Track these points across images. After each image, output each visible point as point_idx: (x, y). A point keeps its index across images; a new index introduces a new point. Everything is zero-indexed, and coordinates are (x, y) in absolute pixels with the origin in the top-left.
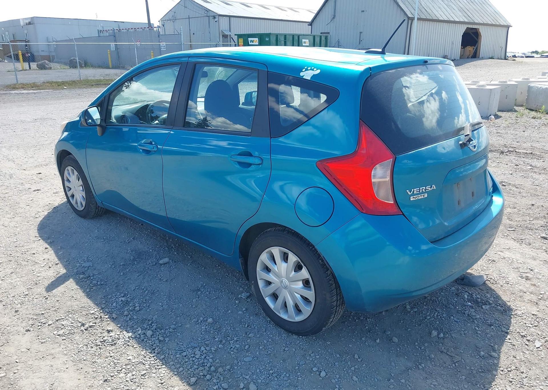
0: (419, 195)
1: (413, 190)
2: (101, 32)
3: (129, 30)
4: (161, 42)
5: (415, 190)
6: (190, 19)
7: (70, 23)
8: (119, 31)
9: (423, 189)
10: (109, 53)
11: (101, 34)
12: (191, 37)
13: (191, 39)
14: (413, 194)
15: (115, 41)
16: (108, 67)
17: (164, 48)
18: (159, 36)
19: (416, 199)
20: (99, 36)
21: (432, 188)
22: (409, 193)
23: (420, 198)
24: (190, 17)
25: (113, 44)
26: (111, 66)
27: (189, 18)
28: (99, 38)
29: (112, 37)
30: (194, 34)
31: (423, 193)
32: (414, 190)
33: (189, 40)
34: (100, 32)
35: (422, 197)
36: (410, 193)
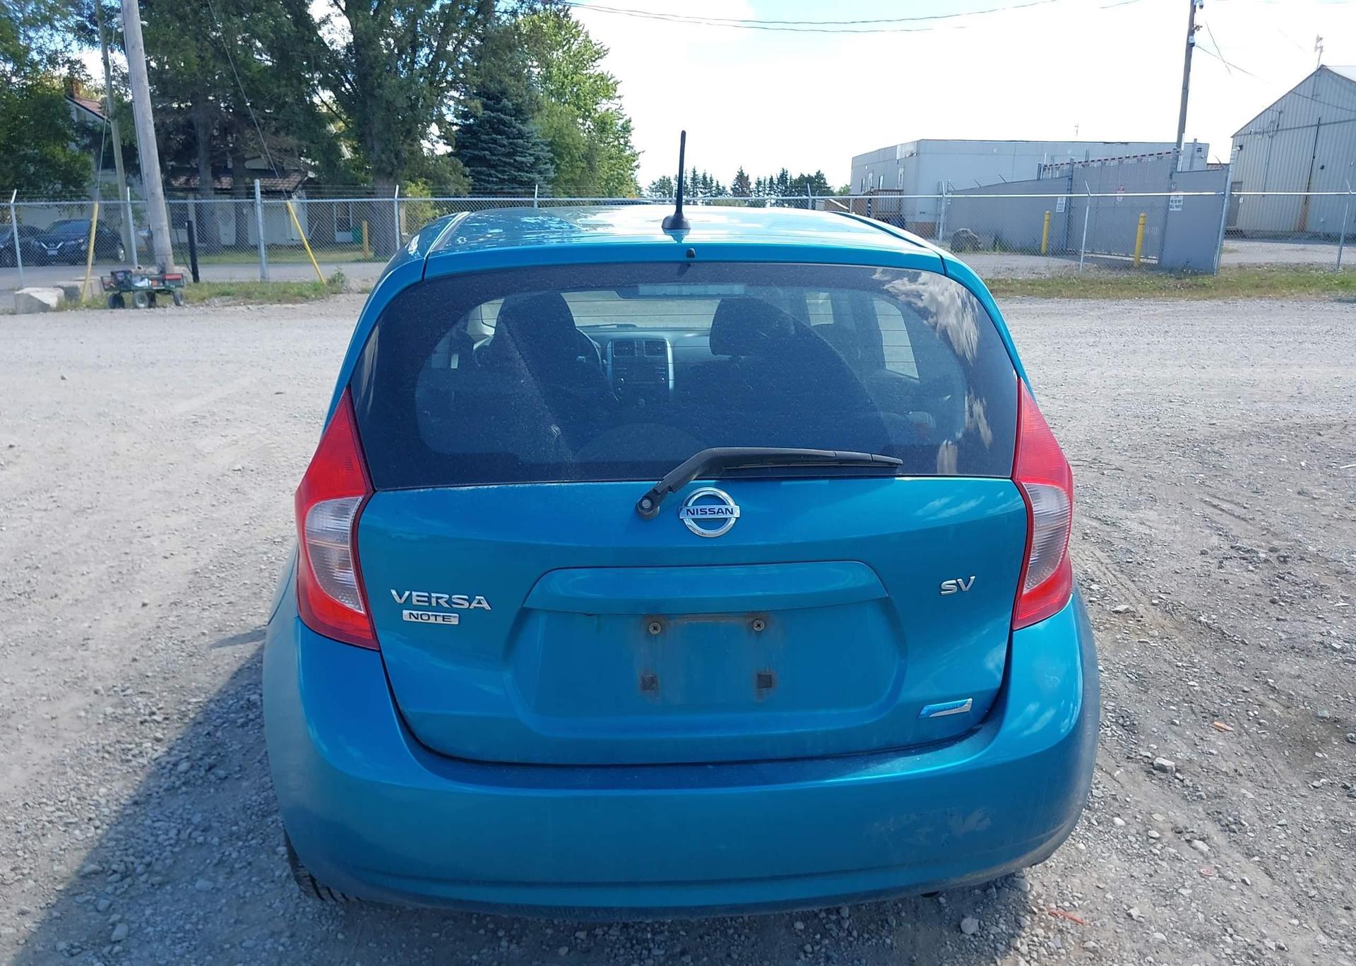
0: (430, 613)
1: (407, 593)
2: (1044, 170)
3: (1107, 162)
4: (1175, 190)
5: (414, 594)
6: (1322, 128)
7: (995, 151)
8: (1083, 166)
9: (442, 598)
10: (1047, 217)
11: (1045, 175)
12: (1313, 175)
13: (1312, 181)
14: (408, 604)
15: (1070, 191)
16: (1036, 252)
17: (1177, 207)
18: (1171, 175)
19: (420, 620)
20: (1039, 179)
21: (474, 604)
22: (397, 598)
23: (432, 620)
24: (1323, 122)
25: (1062, 197)
26: (1043, 249)
27: (1319, 125)
28: (1039, 183)
29: (1066, 182)
30: (1322, 168)
31: (439, 608)
32: (411, 594)
33: (1305, 186)
34: (1042, 168)
35: (440, 620)
36: (401, 598)
